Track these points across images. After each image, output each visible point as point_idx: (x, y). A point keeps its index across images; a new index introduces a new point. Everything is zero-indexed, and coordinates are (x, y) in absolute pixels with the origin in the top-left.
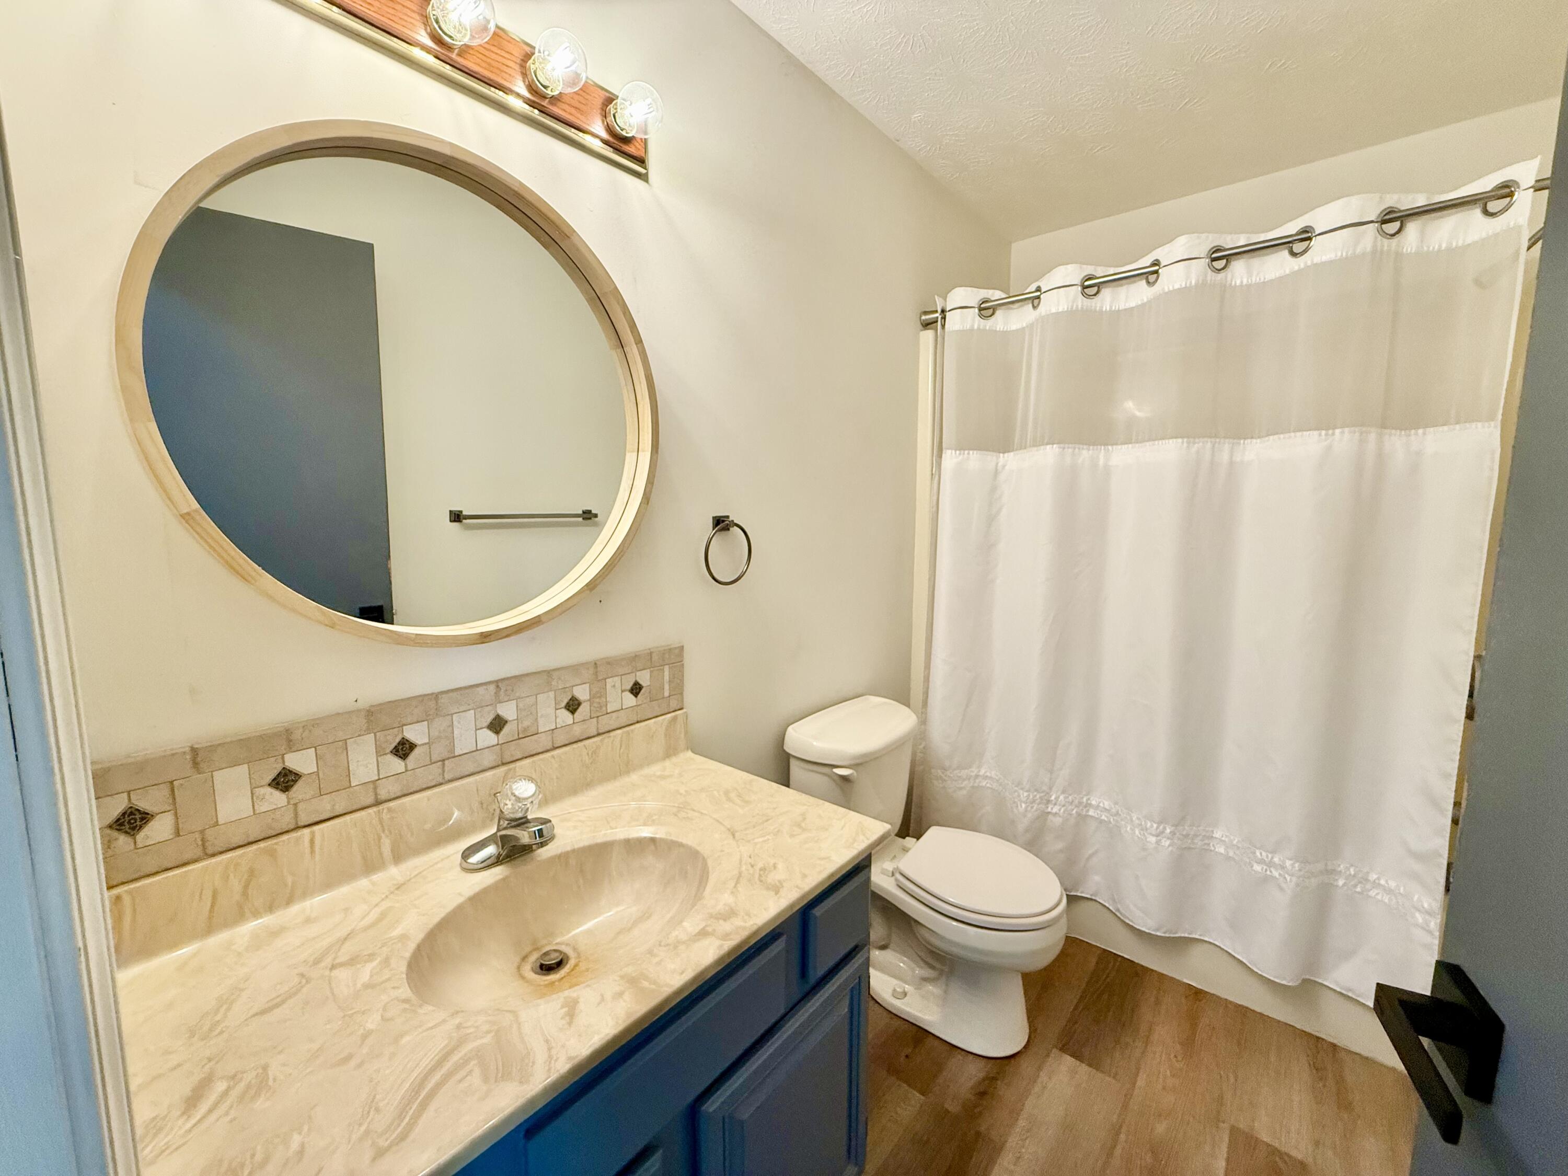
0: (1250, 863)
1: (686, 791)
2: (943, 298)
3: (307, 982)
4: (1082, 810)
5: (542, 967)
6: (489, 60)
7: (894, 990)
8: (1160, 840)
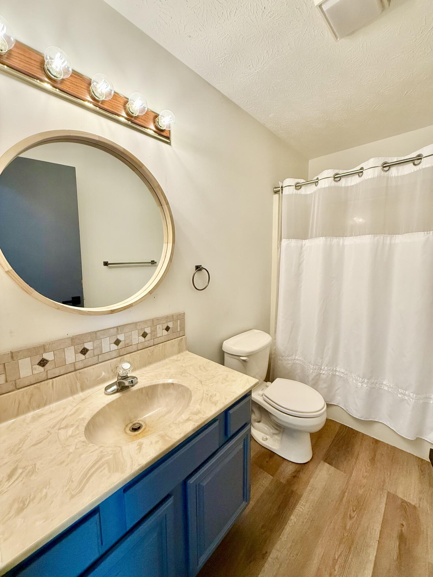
0: (397, 394)
1: (185, 366)
2: (282, 182)
3: (51, 434)
4: (334, 373)
5: (133, 429)
6: (112, 105)
7: (263, 437)
8: (363, 384)
